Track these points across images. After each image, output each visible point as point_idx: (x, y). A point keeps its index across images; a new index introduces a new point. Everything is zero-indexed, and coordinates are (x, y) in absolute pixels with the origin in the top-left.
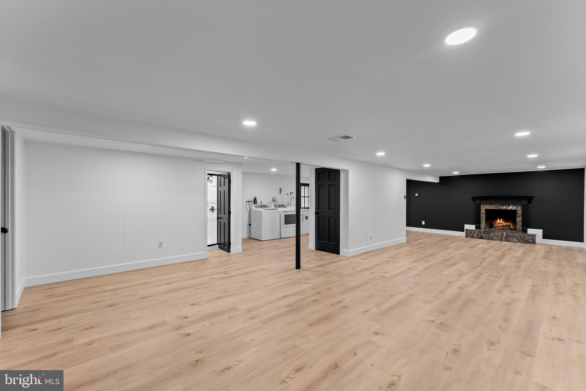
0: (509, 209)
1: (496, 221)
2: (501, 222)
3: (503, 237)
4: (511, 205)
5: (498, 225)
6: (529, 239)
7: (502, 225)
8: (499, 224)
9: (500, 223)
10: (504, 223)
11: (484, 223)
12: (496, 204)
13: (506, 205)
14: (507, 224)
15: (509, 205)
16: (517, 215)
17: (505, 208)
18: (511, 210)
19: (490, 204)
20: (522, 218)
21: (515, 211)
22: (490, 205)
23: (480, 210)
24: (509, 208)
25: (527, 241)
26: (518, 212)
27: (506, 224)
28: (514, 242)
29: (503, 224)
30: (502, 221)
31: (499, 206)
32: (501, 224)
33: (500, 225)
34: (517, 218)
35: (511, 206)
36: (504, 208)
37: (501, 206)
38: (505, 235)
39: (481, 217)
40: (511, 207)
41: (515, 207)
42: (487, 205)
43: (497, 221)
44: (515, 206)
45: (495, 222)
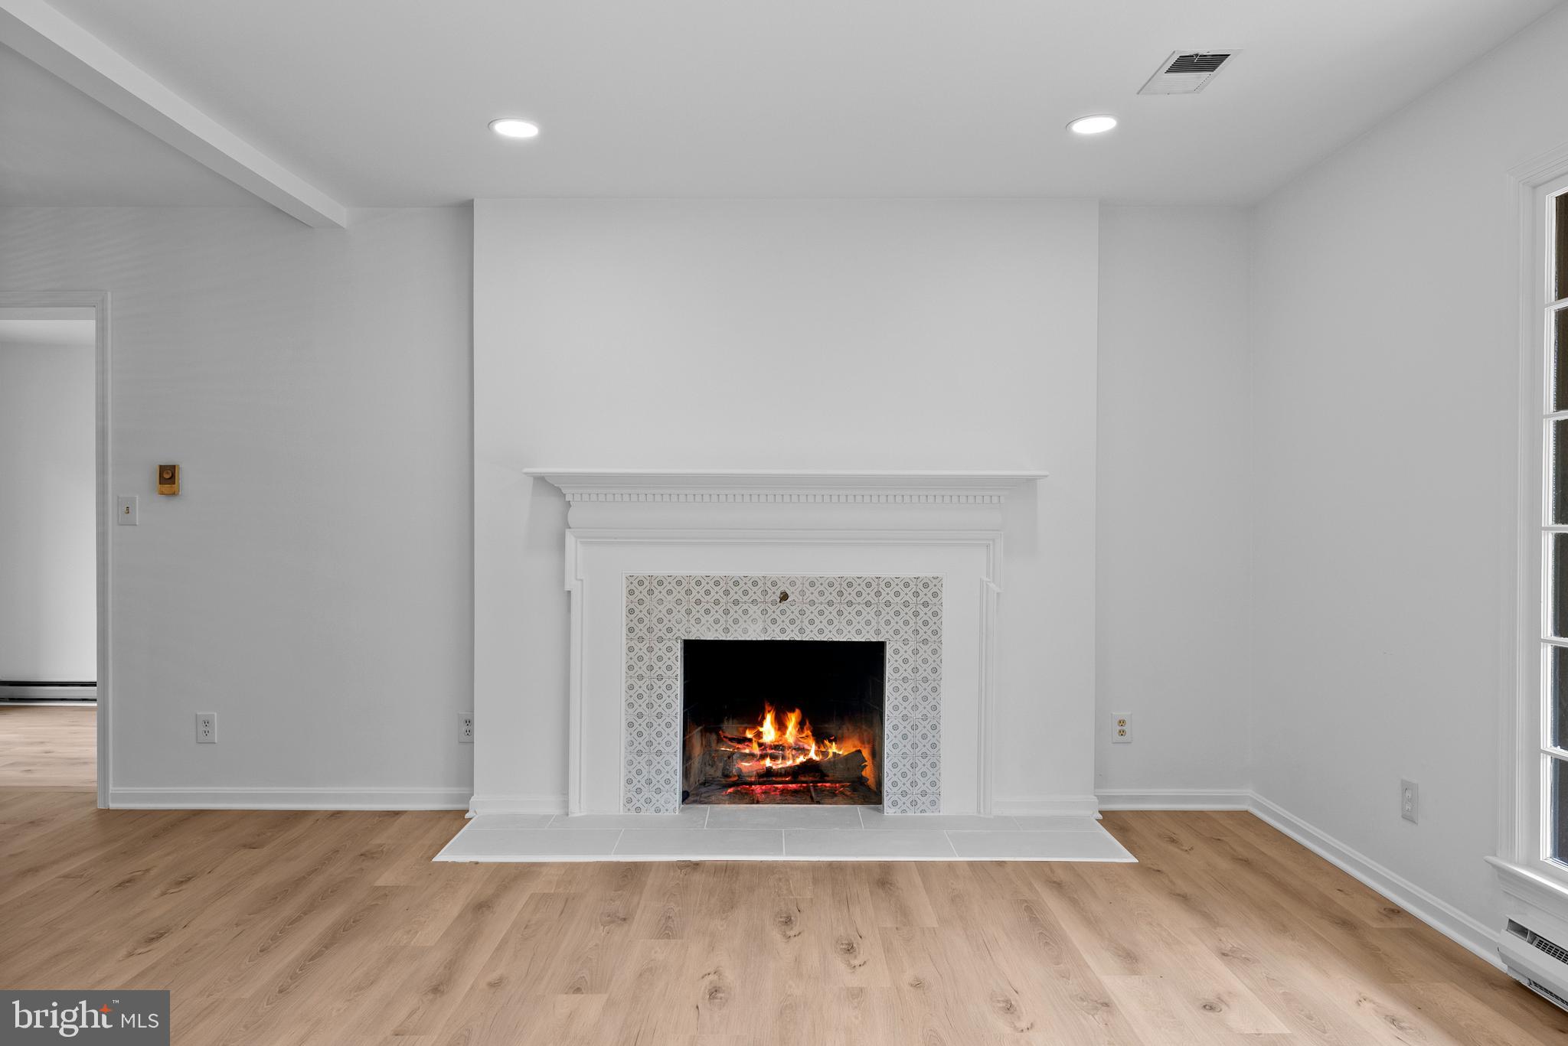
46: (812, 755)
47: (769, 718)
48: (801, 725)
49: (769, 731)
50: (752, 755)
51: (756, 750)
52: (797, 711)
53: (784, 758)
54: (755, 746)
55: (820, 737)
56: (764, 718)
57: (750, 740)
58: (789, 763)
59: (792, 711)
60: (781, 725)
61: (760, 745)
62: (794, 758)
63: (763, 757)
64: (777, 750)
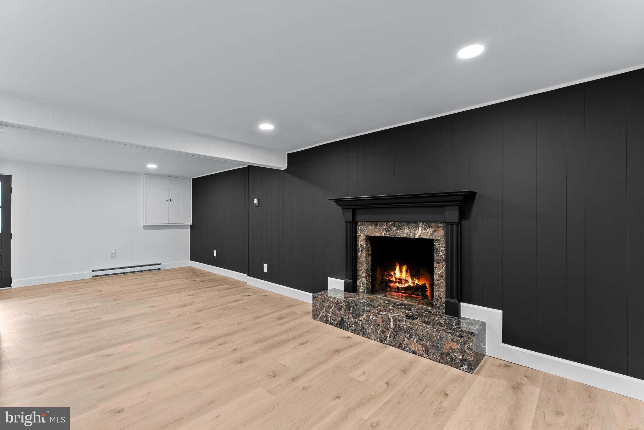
0: (417, 237)
1: (392, 274)
2: (404, 275)
3: (388, 330)
4: (420, 224)
5: (397, 284)
6: (453, 351)
7: (407, 285)
8: (399, 283)
9: (400, 279)
10: (410, 280)
11: (363, 277)
12: (388, 222)
13: (408, 222)
14: (416, 282)
15: (416, 223)
16: (436, 258)
17: (407, 234)
18: (420, 241)
19: (376, 223)
20: (446, 267)
21: (429, 244)
22: (376, 225)
23: (355, 238)
24: (415, 234)
25: (448, 354)
26: (437, 245)
27: (414, 283)
28: (414, 352)
29: (407, 281)
30: (407, 273)
31: (394, 226)
32: (403, 282)
33: (400, 286)
34: (435, 265)
35: (420, 228)
36: (405, 232)
37: (398, 228)
38: (392, 323)
39: (358, 258)
40: (420, 231)
41: (430, 231)
42: (370, 225)
43: (395, 274)
44: (430, 226)
45: (391, 276)
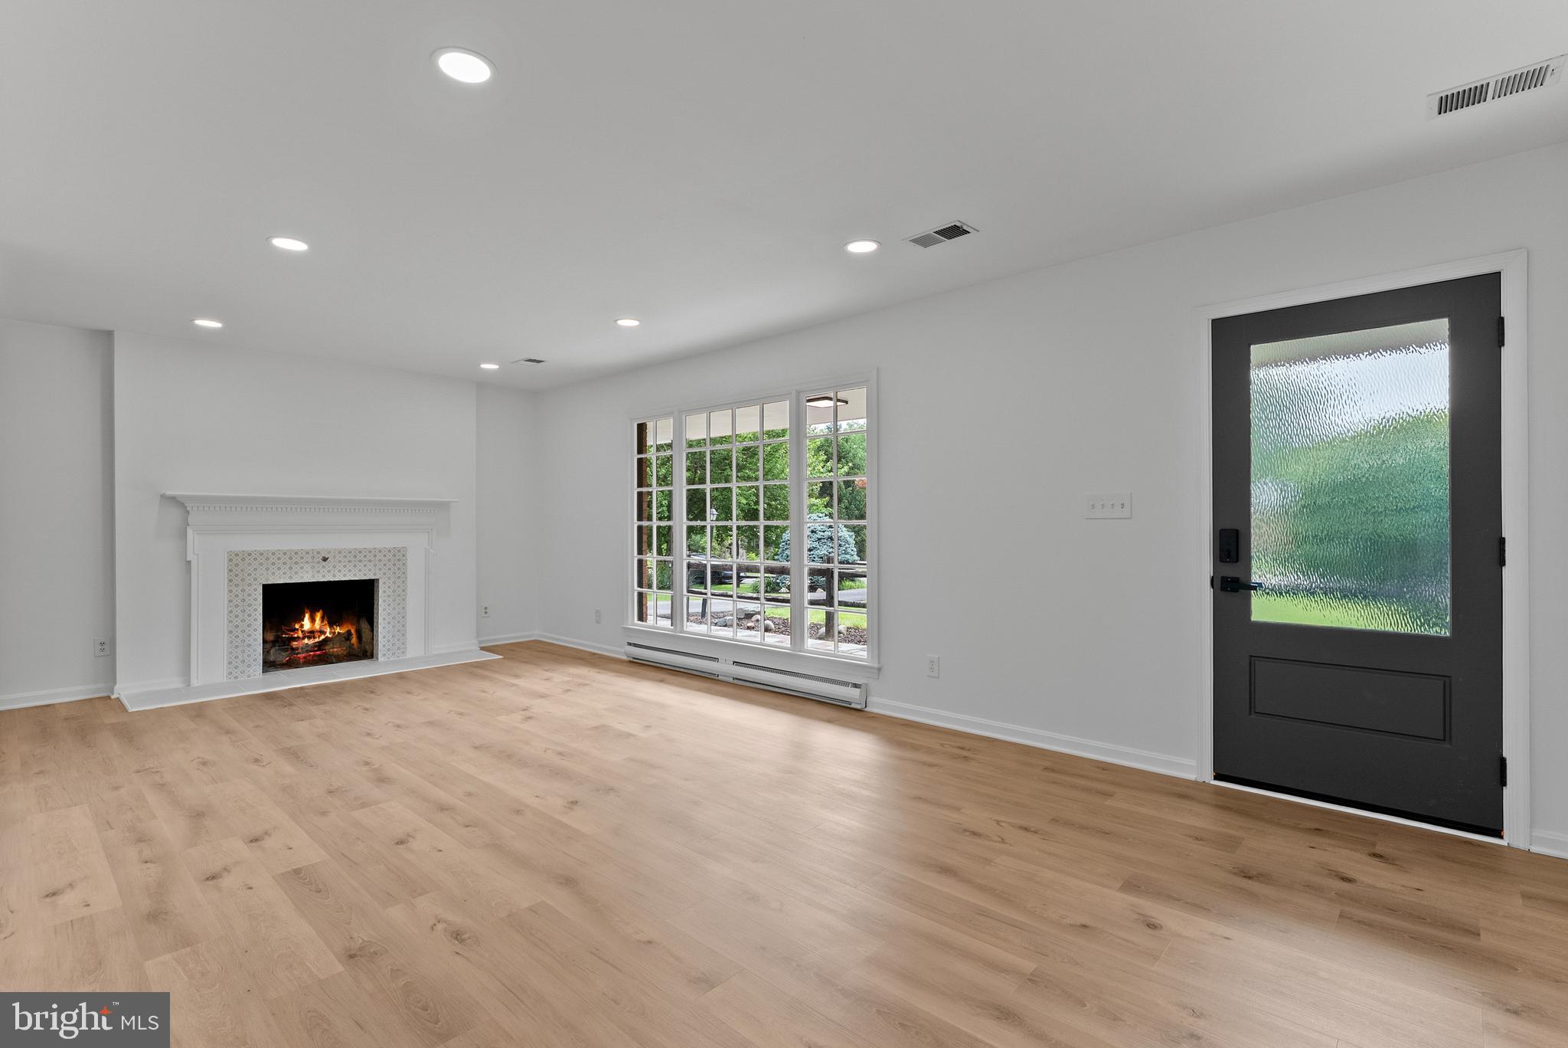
46: (328, 634)
47: (307, 616)
48: (323, 618)
49: (307, 624)
50: (298, 638)
51: (300, 634)
52: (321, 611)
53: (314, 638)
54: (300, 632)
55: (331, 625)
56: (304, 616)
57: (297, 629)
58: (317, 640)
59: (318, 611)
60: (313, 620)
61: (302, 631)
62: (319, 637)
63: (303, 638)
64: (311, 634)
